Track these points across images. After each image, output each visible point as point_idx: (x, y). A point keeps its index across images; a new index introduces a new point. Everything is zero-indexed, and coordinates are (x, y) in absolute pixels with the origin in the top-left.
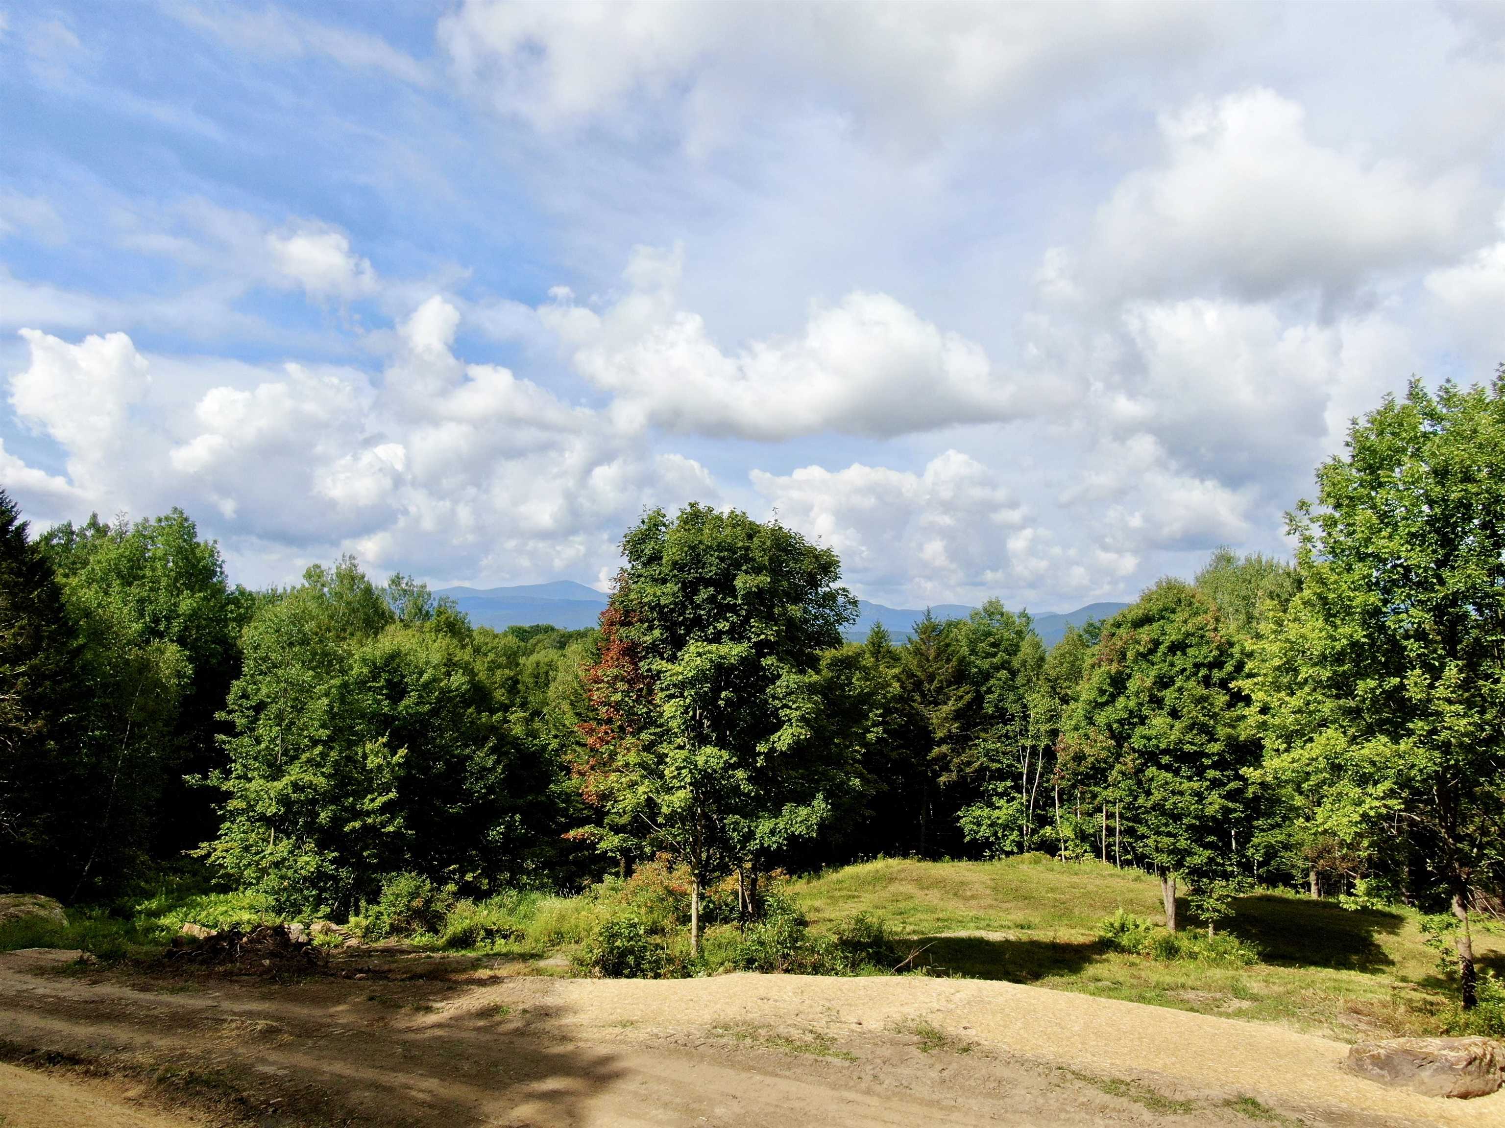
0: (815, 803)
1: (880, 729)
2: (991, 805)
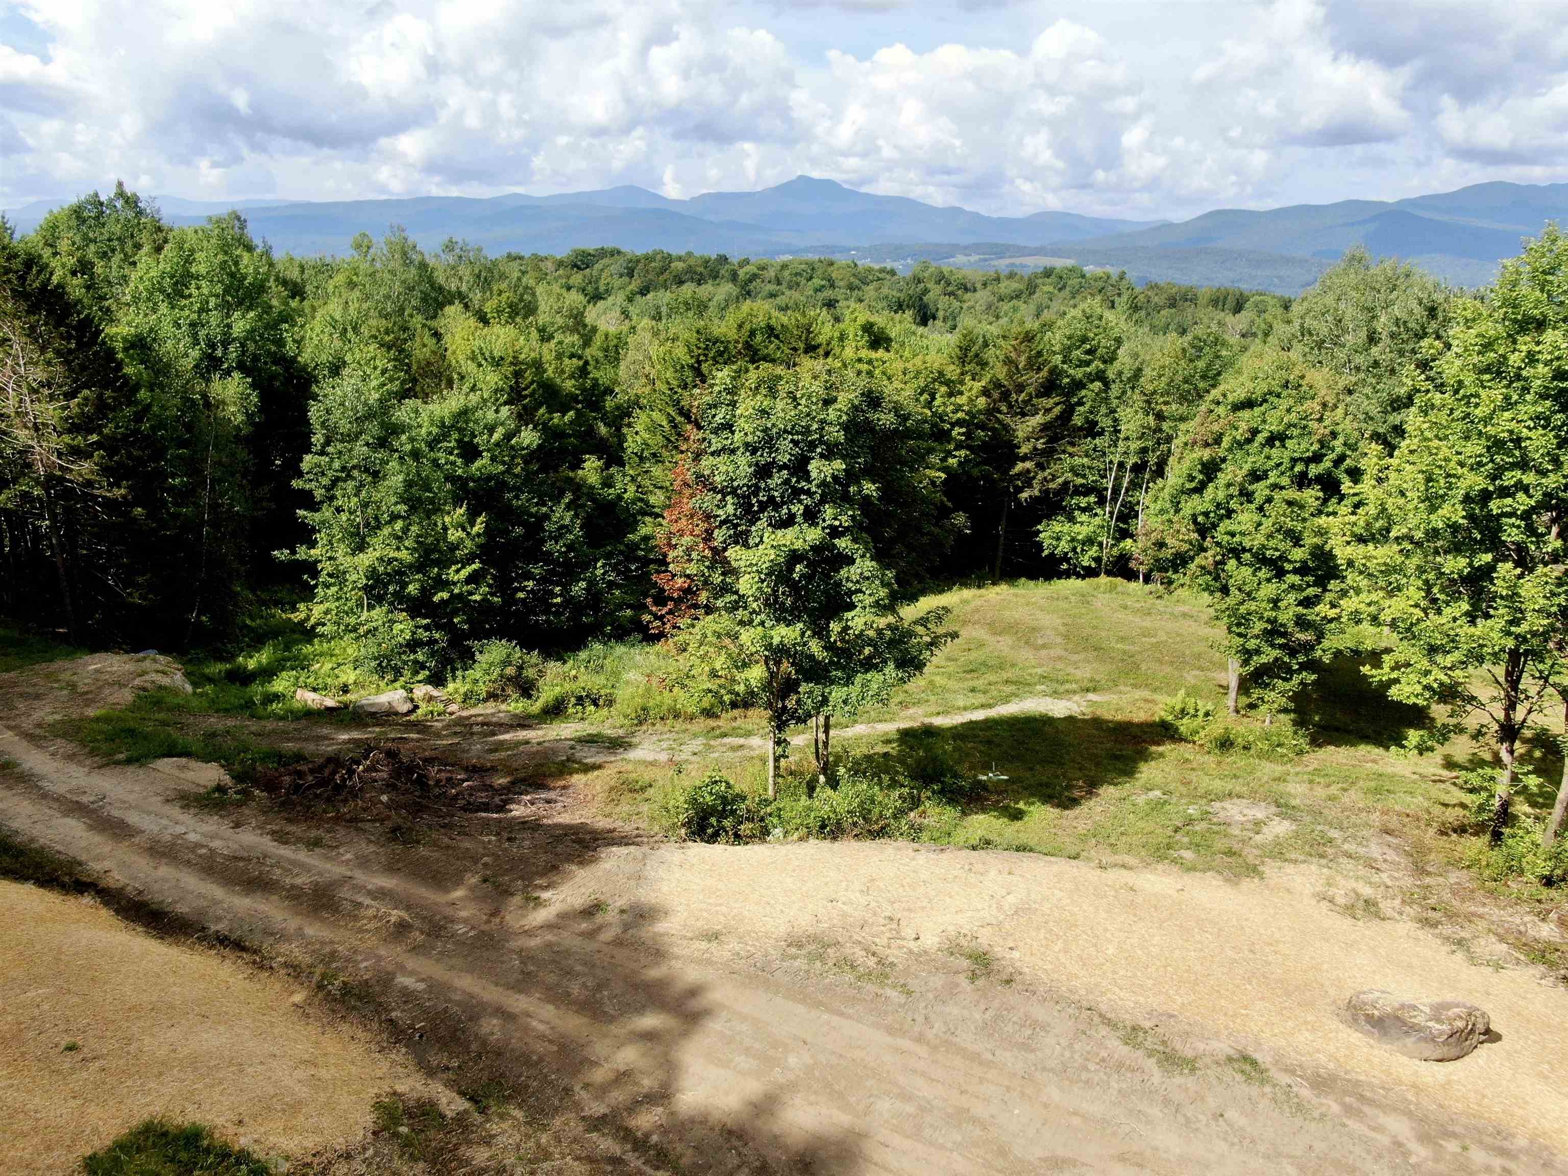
0: (886, 671)
1: (963, 453)
2: (1072, 519)
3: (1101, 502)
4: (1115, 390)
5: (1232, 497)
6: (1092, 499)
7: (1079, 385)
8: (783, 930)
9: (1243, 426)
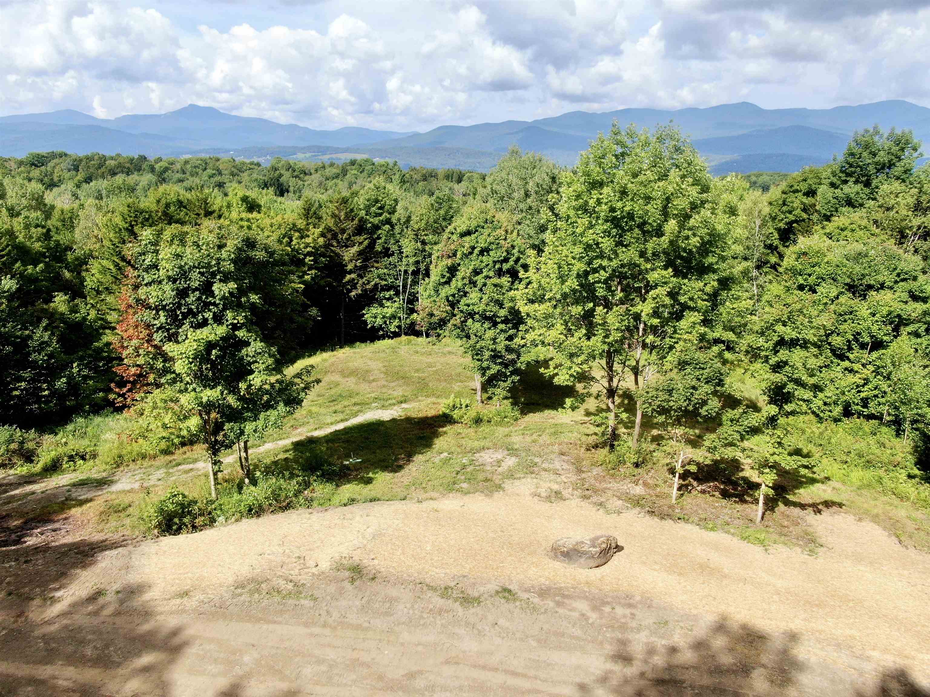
0: (279, 408)
1: (313, 272)
2: (382, 305)
3: (397, 294)
4: (397, 229)
5: (465, 285)
6: (392, 292)
7: (377, 227)
8: (231, 580)
9: (467, 245)
